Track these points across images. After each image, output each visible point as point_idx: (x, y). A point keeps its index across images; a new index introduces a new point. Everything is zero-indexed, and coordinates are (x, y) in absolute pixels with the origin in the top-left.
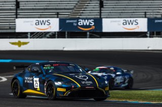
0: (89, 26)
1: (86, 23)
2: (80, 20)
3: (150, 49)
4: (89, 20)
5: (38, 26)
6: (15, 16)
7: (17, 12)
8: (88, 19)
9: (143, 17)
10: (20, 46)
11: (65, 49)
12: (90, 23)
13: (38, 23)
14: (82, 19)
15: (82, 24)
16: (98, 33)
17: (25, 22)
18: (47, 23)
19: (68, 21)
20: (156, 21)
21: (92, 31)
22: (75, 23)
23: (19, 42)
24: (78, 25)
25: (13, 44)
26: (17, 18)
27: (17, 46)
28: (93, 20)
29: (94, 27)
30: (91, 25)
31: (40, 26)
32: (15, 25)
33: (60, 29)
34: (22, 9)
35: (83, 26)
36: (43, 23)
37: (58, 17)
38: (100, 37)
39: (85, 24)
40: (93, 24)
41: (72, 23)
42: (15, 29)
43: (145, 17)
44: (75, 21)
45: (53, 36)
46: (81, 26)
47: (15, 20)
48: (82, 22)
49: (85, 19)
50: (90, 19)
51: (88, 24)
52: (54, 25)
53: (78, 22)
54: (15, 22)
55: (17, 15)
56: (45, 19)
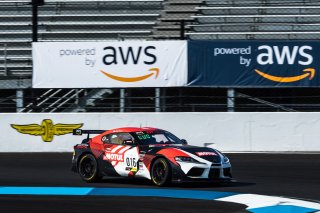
0: (296, 69)
1: (286, 56)
2: (260, 48)
4: (296, 48)
5: (112, 69)
7: (35, 19)
8: (291, 44)
12: (299, 57)
15: (270, 61)
18: (143, 57)
19: (218, 51)
22: (245, 56)
24: (255, 64)
26: (35, 37)
27: (39, 139)
28: (310, 48)
29: (313, 71)
32: (30, 62)
35: (274, 69)
36: (130, 57)
37: (182, 38)
39: (280, 61)
40: (310, 59)
41: (236, 57)
42: (30, 77)
48: (270, 55)
49: (281, 44)
50: (300, 44)
51: (291, 61)
52: (171, 64)
54: (29, 53)
55: (35, 28)
56: (135, 44)
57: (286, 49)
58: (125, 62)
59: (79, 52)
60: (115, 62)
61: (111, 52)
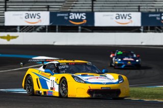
1: (78, 16)
2: (71, 14)
3: (143, 44)
4: (81, 14)
5: (28, 20)
6: (4, 9)
7: (6, 5)
8: (80, 13)
9: (136, 11)
10: (9, 40)
11: (56, 44)
12: (82, 17)
13: (27, 17)
14: (74, 12)
15: (73, 18)
16: (89, 27)
17: (14, 15)
18: (37, 17)
19: (58, 15)
20: (150, 15)
21: (84, 25)
23: (8, 36)
24: (69, 19)
25: (2, 37)
26: (6, 10)
27: (6, 40)
28: (84, 14)
29: (86, 21)
30: (83, 19)
32: (4, 18)
33: (50, 22)
34: (11, 2)
35: (75, 20)
36: (33, 16)
37: (48, 10)
38: (92, 32)
39: (76, 18)
40: (85, 17)
41: (63, 17)
42: (4, 22)
43: (139, 11)
44: (67, 15)
45: (43, 29)
46: (72, 20)
47: (4, 13)
48: (73, 16)
49: (76, 13)
50: (82, 12)
52: (44, 19)
53: (69, 15)
54: (4, 15)
55: (6, 8)
56: (34, 13)
57: (78, 14)
58: (31, 18)
60: (28, 18)
61: (27, 15)
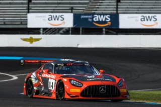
0: (105, 22)
1: (102, 18)
2: (95, 16)
4: (105, 16)
7: (28, 7)
8: (104, 14)
10: (32, 42)
12: (106, 19)
14: (98, 14)
15: (97, 20)
17: (37, 17)
18: (60, 18)
19: (82, 17)
21: (108, 27)
22: (90, 18)
23: (31, 38)
24: (93, 21)
25: (25, 40)
26: (28, 12)
27: (29, 43)
28: (109, 16)
29: (110, 23)
30: (107, 20)
31: (53, 22)
32: (27, 20)
33: (74, 24)
36: (56, 18)
37: (72, 12)
38: (117, 34)
39: (101, 20)
40: (109, 19)
41: (87, 19)
42: (27, 24)
45: (67, 32)
47: (26, 15)
49: (100, 14)
50: (106, 14)
51: (104, 20)
52: (68, 21)
53: (93, 17)
54: (26, 17)
55: (28, 9)
56: (58, 14)
57: (102, 16)
58: (55, 20)
59: (41, 17)
60: (52, 20)
61: (50, 17)
